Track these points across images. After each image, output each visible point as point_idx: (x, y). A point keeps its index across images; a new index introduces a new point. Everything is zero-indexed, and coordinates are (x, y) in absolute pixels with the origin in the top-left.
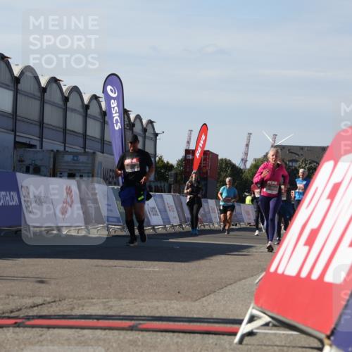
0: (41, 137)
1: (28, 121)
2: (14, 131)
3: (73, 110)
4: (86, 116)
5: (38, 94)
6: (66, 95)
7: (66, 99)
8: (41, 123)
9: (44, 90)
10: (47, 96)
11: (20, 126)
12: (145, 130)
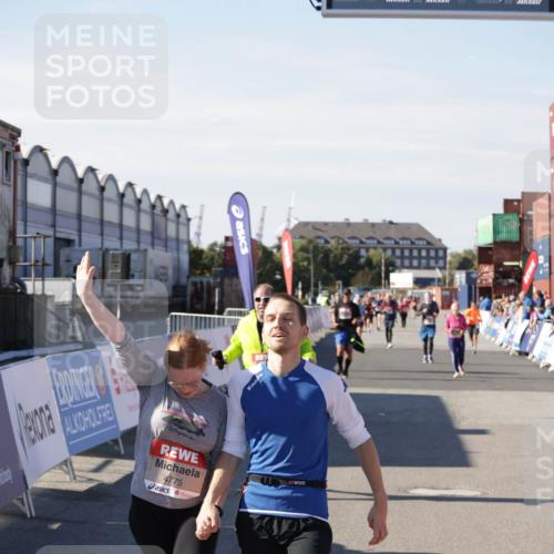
0: (80, 231)
1: (66, 215)
2: (54, 226)
3: (110, 200)
4: (122, 205)
5: (75, 185)
6: (102, 184)
7: (102, 189)
8: (79, 216)
9: (81, 181)
10: (84, 186)
11: (59, 220)
12: (178, 216)
